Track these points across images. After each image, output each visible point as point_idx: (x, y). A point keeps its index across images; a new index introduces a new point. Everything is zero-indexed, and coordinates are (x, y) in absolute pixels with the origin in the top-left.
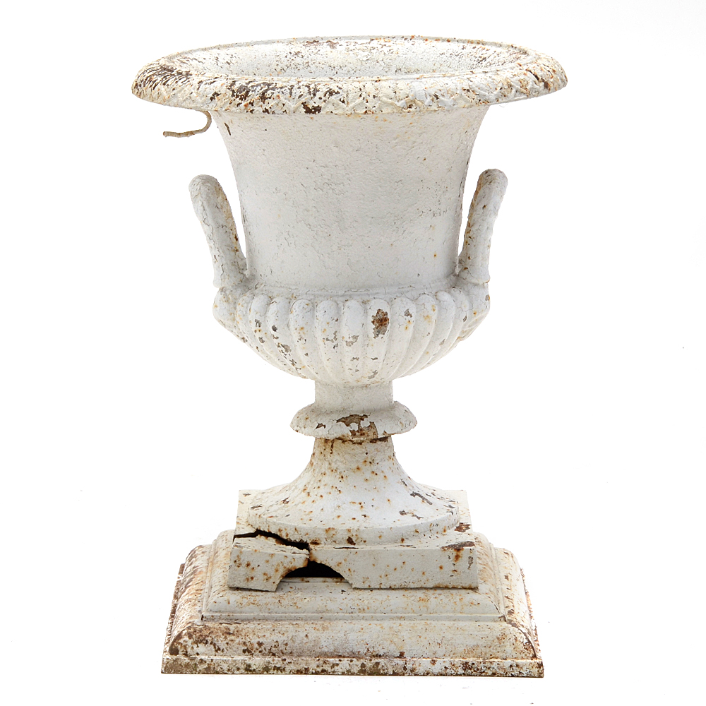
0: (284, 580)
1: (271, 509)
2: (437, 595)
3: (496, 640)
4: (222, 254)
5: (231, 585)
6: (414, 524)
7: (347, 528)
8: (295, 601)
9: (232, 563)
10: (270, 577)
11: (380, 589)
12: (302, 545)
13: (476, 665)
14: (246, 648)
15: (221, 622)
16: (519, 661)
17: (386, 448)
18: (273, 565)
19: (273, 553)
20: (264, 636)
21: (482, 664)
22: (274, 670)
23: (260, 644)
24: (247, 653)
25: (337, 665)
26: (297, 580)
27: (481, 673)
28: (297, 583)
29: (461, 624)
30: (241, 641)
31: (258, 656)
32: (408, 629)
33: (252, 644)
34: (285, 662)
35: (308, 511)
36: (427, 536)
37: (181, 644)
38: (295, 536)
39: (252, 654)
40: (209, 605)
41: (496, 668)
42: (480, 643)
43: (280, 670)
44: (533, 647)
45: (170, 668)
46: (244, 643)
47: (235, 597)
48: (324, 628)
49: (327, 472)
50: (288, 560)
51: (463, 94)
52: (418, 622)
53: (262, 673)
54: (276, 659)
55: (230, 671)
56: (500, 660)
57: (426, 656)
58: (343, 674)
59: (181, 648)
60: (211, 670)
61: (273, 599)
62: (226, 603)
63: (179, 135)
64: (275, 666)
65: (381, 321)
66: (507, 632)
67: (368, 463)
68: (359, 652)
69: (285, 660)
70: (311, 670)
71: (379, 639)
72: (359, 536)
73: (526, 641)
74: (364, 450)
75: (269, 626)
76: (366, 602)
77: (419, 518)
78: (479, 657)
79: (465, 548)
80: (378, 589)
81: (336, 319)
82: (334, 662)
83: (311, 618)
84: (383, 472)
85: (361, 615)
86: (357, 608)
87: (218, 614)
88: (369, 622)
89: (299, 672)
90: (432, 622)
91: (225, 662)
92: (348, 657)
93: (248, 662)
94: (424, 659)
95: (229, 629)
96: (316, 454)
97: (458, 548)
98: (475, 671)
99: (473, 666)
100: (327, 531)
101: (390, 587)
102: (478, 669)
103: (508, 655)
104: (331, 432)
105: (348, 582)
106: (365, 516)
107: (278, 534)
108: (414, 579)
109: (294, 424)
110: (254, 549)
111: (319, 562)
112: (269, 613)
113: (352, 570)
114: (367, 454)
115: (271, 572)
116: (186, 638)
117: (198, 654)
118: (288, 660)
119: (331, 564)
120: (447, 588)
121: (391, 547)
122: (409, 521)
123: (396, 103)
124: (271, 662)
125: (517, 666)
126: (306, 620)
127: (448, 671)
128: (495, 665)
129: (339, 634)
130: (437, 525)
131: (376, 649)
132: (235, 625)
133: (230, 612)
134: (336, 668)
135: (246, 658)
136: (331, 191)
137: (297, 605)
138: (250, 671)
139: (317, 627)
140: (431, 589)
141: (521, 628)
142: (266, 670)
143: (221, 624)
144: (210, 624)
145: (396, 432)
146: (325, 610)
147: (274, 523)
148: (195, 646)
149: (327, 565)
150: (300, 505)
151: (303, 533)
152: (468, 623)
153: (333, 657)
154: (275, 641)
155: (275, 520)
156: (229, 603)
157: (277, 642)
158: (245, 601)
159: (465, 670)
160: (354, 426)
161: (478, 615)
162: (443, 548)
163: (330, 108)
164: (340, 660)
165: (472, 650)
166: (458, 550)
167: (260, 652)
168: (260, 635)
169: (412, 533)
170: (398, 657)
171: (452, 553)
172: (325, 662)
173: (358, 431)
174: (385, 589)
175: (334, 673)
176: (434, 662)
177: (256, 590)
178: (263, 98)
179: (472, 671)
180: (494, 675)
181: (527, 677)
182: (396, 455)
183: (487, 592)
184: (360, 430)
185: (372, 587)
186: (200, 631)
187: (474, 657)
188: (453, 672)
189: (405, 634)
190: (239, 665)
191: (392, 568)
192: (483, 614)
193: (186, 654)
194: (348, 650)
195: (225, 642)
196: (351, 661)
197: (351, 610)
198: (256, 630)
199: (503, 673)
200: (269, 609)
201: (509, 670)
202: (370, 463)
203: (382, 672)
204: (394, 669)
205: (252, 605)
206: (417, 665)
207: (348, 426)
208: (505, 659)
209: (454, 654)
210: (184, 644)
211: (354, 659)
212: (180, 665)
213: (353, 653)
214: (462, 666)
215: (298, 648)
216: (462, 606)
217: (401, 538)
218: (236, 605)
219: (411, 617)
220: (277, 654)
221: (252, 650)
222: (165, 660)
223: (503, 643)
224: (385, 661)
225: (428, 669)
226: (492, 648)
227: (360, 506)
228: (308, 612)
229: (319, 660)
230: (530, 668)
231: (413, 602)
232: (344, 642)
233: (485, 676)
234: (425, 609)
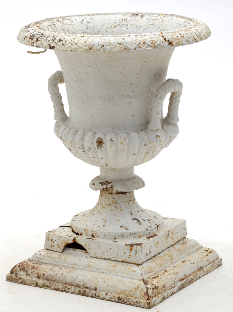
0: (65, 248)
2: (121, 265)
3: (134, 289)
4: (55, 106)
5: (46, 248)
7: (92, 230)
8: (65, 258)
9: (46, 239)
10: (60, 246)
11: (101, 258)
13: (123, 299)
14: (38, 275)
16: (141, 300)
17: (125, 197)
18: (61, 241)
19: (61, 236)
21: (125, 299)
22: (46, 287)
23: (44, 275)
24: (38, 278)
25: (70, 289)
26: (72, 249)
27: (125, 302)
28: (71, 251)
29: (124, 279)
30: (37, 272)
31: (42, 280)
32: (102, 278)
33: (41, 274)
34: (50, 284)
35: (86, 220)
39: (40, 279)
41: (131, 301)
42: (127, 289)
43: (48, 287)
44: (147, 295)
45: (9, 279)
47: (44, 253)
48: (70, 272)
49: (99, 204)
50: (67, 239)
54: (48, 282)
55: (30, 285)
56: (133, 298)
57: (105, 291)
58: (72, 293)
59: (14, 271)
60: (23, 283)
61: (58, 256)
62: (39, 255)
63: (33, 53)
64: (47, 285)
65: (100, 143)
66: (140, 286)
67: (114, 203)
68: (80, 285)
70: (60, 289)
71: (89, 280)
72: (97, 234)
73: (145, 291)
74: (113, 197)
75: (51, 268)
77: (127, 230)
78: (126, 295)
79: (134, 246)
81: (82, 139)
83: (69, 267)
84: (121, 207)
85: (88, 268)
86: (87, 265)
87: (35, 259)
88: (89, 272)
89: (55, 289)
90: (113, 276)
91: (29, 280)
92: (75, 286)
93: (37, 282)
95: (35, 266)
97: (132, 246)
98: (122, 301)
100: (85, 230)
101: (105, 258)
102: (124, 301)
103: (137, 296)
105: (88, 253)
106: (104, 226)
108: (114, 256)
110: (55, 233)
111: (78, 243)
112: (54, 262)
113: (90, 249)
114: (114, 199)
115: (60, 244)
116: (17, 267)
117: (20, 275)
118: (52, 284)
119: (83, 245)
120: (126, 262)
121: (108, 241)
122: (123, 230)
123: (85, 47)
124: (45, 283)
125: (139, 302)
126: (66, 267)
127: (112, 299)
128: (130, 300)
129: (74, 276)
130: (135, 234)
131: (86, 285)
132: (38, 265)
133: (40, 259)
134: (69, 290)
135: (36, 279)
136: (82, 83)
137: (66, 260)
138: (38, 286)
139: (68, 271)
140: (121, 262)
141: (147, 285)
142: (43, 286)
143: (34, 263)
146: (75, 264)
148: (20, 271)
149: (81, 245)
151: (78, 229)
152: (127, 279)
153: (70, 285)
154: (50, 274)
156: (40, 255)
158: (47, 255)
159: (118, 300)
161: (133, 276)
162: (126, 244)
163: (58, 47)
165: (123, 292)
167: (43, 278)
168: (45, 270)
169: (120, 236)
170: (94, 290)
171: (129, 247)
172: (65, 287)
173: (105, 189)
175: (68, 292)
176: (107, 294)
177: (54, 251)
178: (37, 40)
180: (130, 304)
181: (143, 308)
185: (98, 257)
186: (24, 265)
187: (124, 295)
188: (114, 300)
189: (100, 280)
190: (34, 282)
191: (106, 250)
192: (136, 276)
193: (16, 274)
194: (76, 283)
195: (31, 272)
196: (75, 288)
197: (85, 266)
198: (45, 268)
199: (133, 304)
200: (55, 260)
201: (136, 303)
202: (115, 203)
203: (86, 295)
204: (91, 295)
205: (48, 257)
206: (100, 295)
207: (102, 185)
208: (136, 298)
209: (116, 292)
210: (16, 270)
211: (77, 288)
212: (12, 278)
213: (78, 285)
214: (117, 298)
215: (57, 279)
216: (128, 271)
217: (114, 237)
218: (43, 256)
219: (106, 273)
220: (49, 280)
221: (40, 276)
222: (7, 276)
223: (137, 291)
224: (88, 291)
225: (104, 297)
226: (131, 292)
227: (105, 221)
228: (69, 264)
229: (63, 285)
230: (144, 304)
231: (110, 266)
232: (75, 279)
233: (126, 304)
234: (114, 270)
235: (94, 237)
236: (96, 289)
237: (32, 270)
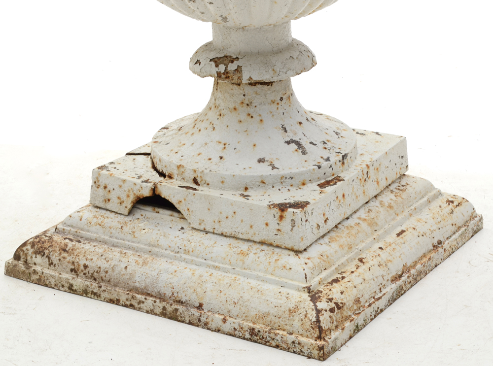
0: (136, 206)
2: (259, 251)
3: (287, 312)
5: (93, 203)
6: (261, 175)
8: (134, 230)
9: (93, 184)
10: (123, 202)
11: (214, 233)
13: (261, 334)
14: (73, 268)
15: (67, 236)
16: (303, 340)
17: (269, 92)
18: (125, 191)
19: (125, 179)
20: (92, 259)
22: (91, 294)
23: (86, 267)
24: (73, 273)
25: (143, 302)
26: (150, 209)
27: (266, 342)
28: (148, 212)
29: (265, 286)
30: (71, 260)
31: (82, 278)
32: (215, 281)
33: (79, 265)
34: (101, 289)
35: (183, 143)
36: (276, 188)
37: (24, 252)
38: (160, 166)
39: (78, 275)
41: (279, 340)
42: (272, 311)
43: (96, 295)
44: (318, 328)
45: (11, 272)
46: (73, 263)
47: (90, 214)
48: (145, 263)
49: (212, 107)
52: (228, 275)
53: (82, 295)
54: (95, 284)
56: (285, 333)
57: (222, 313)
58: (147, 312)
59: (23, 255)
60: (42, 282)
62: (78, 219)
64: (92, 291)
66: (302, 306)
67: (245, 105)
68: (165, 294)
70: (121, 302)
71: (185, 286)
72: (204, 178)
74: (241, 91)
75: (101, 251)
77: (274, 168)
78: (268, 326)
79: (289, 209)
80: (212, 233)
82: (141, 299)
83: (141, 250)
84: (260, 115)
85: (184, 256)
86: (183, 248)
87: (68, 228)
88: (186, 266)
89: (111, 301)
90: (242, 278)
91: (53, 277)
92: (155, 297)
93: (71, 282)
94: (218, 316)
95: (67, 246)
97: (282, 208)
98: (260, 339)
99: (259, 334)
100: (179, 167)
101: (222, 234)
102: (263, 338)
103: (294, 330)
104: (202, 70)
105: (186, 220)
106: (221, 158)
108: (242, 230)
110: (111, 173)
111: (163, 197)
112: (111, 237)
113: (190, 211)
114: (244, 95)
115: (124, 197)
116: (29, 247)
117: (35, 264)
118: (103, 288)
119: (174, 201)
120: (271, 245)
121: (229, 195)
122: (264, 170)
124: (90, 286)
125: (299, 344)
126: (136, 250)
127: (237, 332)
128: (278, 337)
129: (153, 273)
130: (291, 178)
131: (180, 295)
132: (75, 243)
133: (79, 228)
134: (142, 305)
135: (70, 277)
137: (135, 234)
139: (140, 260)
140: (258, 243)
142: (85, 293)
143: (65, 239)
144: (57, 237)
146: (156, 244)
148: (34, 256)
149: (170, 201)
150: (184, 135)
151: (164, 164)
152: (271, 287)
153: (142, 294)
154: (99, 266)
156: (81, 220)
157: (100, 267)
158: (95, 220)
159: (251, 335)
160: (222, 68)
161: (285, 281)
162: (271, 205)
165: (262, 317)
166: (282, 210)
167: (84, 274)
168: (89, 257)
169: (258, 183)
170: (196, 308)
171: (276, 211)
172: (133, 297)
173: (224, 74)
174: (216, 234)
175: (140, 309)
176: (225, 321)
177: (112, 212)
179: (258, 338)
180: (277, 347)
181: (307, 357)
184: (226, 72)
185: (207, 230)
186: (43, 243)
187: (263, 324)
188: (241, 335)
189: (209, 286)
190: (63, 283)
191: (224, 215)
192: (292, 280)
193: (26, 262)
194: (156, 290)
195: (58, 258)
197: (178, 250)
198: (88, 252)
199: (285, 347)
200: (111, 233)
201: (291, 346)
202: (248, 105)
203: (179, 318)
204: (191, 318)
205: (98, 226)
206: (209, 320)
207: (217, 66)
208: (291, 334)
209: (246, 317)
210: (26, 252)
211: (158, 301)
212: (18, 271)
213: (160, 294)
214: (249, 331)
215: (116, 278)
216: (275, 267)
217: (244, 186)
218: (86, 223)
219: (225, 269)
220: (97, 280)
221: (78, 270)
222: (7, 264)
223: (293, 316)
224: (183, 309)
225: (219, 327)
226: (281, 319)
227: (223, 146)
228: (142, 244)
229: (128, 294)
230: (311, 349)
231: (233, 253)
232: (154, 281)
233: (269, 346)
234: (241, 263)
235: (199, 185)
236: (200, 307)
237: (60, 254)
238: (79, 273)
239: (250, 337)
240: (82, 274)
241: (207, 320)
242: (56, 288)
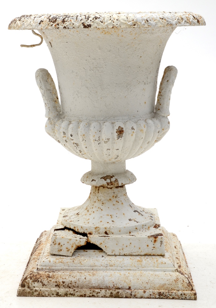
0: (76, 251)
1: (72, 218)
2: (146, 259)
3: (174, 281)
5: (51, 253)
6: (135, 225)
7: (105, 227)
8: (80, 261)
9: (52, 243)
10: (69, 250)
11: (120, 255)
12: (84, 235)
13: (165, 294)
14: (57, 284)
15: (46, 271)
16: (185, 292)
17: (123, 190)
18: (70, 244)
19: (70, 238)
20: (66, 278)
21: (167, 293)
22: (70, 295)
23: (63, 282)
24: (57, 287)
25: (99, 293)
26: (82, 251)
27: (167, 297)
28: (82, 252)
29: (157, 273)
30: (55, 281)
31: (62, 288)
32: (133, 276)
33: (59, 282)
34: (75, 291)
35: (87, 219)
36: (141, 230)
37: (27, 282)
38: (81, 230)
39: (60, 287)
40: (41, 263)
41: (174, 295)
42: (166, 283)
43: (72, 295)
44: (191, 285)
46: (56, 282)
47: (53, 259)
48: (94, 275)
49: (96, 201)
50: (78, 241)
51: (160, 20)
52: (137, 272)
53: (64, 296)
54: (71, 289)
56: (176, 291)
57: (141, 289)
58: (102, 297)
59: (26, 284)
60: (40, 295)
61: (70, 260)
62: (48, 262)
64: (70, 293)
65: (120, 132)
66: (179, 277)
67: (114, 197)
68: (110, 286)
69: (75, 290)
70: (87, 295)
71: (119, 280)
72: (110, 231)
73: (188, 282)
74: (113, 191)
75: (68, 273)
76: (113, 262)
77: (137, 222)
78: (166, 290)
79: (159, 237)
80: (119, 255)
81: (99, 130)
82: (98, 291)
83: (88, 269)
84: (121, 201)
85: (111, 268)
86: (109, 264)
87: (45, 267)
88: (114, 272)
89: (81, 296)
90: (144, 272)
91: (47, 291)
92: (105, 289)
93: (58, 291)
94: (140, 290)
95: (49, 275)
96: (92, 193)
97: (155, 237)
98: (164, 296)
99: (163, 294)
100: (96, 228)
101: (124, 255)
102: (166, 296)
103: (180, 289)
104: (98, 183)
105: (105, 252)
106: (113, 221)
107: (74, 229)
108: (135, 251)
109: (82, 180)
110: (62, 236)
111: (92, 243)
112: (69, 267)
113: (107, 247)
114: (114, 193)
115: (70, 247)
116: (29, 279)
117: (34, 287)
118: (76, 290)
119: (97, 244)
120: (150, 255)
121: (125, 236)
122: (133, 224)
123: (128, 23)
124: (68, 291)
125: (184, 294)
126: (85, 270)
127: (152, 296)
128: (173, 294)
129: (100, 278)
130: (146, 225)
131: (118, 285)
132: (52, 273)
133: (50, 266)
134: (99, 294)
135: (56, 289)
136: (97, 71)
137: (82, 263)
138: (59, 295)
139: (91, 274)
140: (143, 255)
141: (185, 275)
142: (66, 295)
143: (46, 272)
144: (41, 272)
145: (127, 183)
146: (94, 265)
147: (72, 224)
148: (33, 283)
150: (84, 216)
151: (85, 229)
152: (160, 273)
153: (97, 289)
154: (70, 281)
155: (72, 223)
156: (50, 262)
157: (71, 281)
158: (57, 261)
159: (159, 296)
160: (108, 181)
161: (165, 269)
162: (148, 236)
163: (96, 25)
164: (101, 291)
165: (163, 286)
166: (156, 238)
167: (63, 286)
168: (64, 278)
169: (134, 229)
170: (128, 289)
171: (152, 239)
172: (93, 291)
173: (110, 183)
174: (122, 255)
175: (98, 297)
176: (145, 292)
177: (63, 256)
179: (163, 296)
180: (173, 298)
181: (189, 300)
182: (127, 193)
183: (169, 257)
184: (111, 182)
185: (116, 254)
186: (36, 276)
187: (164, 289)
188: (154, 297)
189: (131, 278)
190: (53, 293)
191: (125, 246)
192: (167, 268)
193: (29, 287)
194: (104, 286)
195: (47, 281)
196: (106, 291)
197: (106, 266)
198: (62, 275)
199: (177, 297)
200: (68, 265)
201: (180, 296)
202: (116, 197)
203: (120, 296)
204: (126, 295)
205: (60, 263)
206: (137, 293)
207: (105, 180)
208: (179, 291)
209: (154, 288)
210: (28, 282)
211: (107, 290)
212: (26, 292)
213: (107, 287)
214: (158, 294)
215: (81, 284)
216: (158, 264)
217: (129, 232)
218: (53, 263)
219: (134, 269)
220: (71, 287)
221: (60, 285)
222: (19, 290)
223: (177, 283)
224: (122, 291)
225: (142, 295)
226: (172, 285)
227: (111, 216)
228: (86, 267)
229: (91, 290)
230: (191, 295)
231: (135, 262)
232: (102, 281)
233: (169, 299)
234: (141, 265)
235: (108, 234)
236: (129, 288)
237: (47, 279)
238: (60, 286)
239: (159, 297)
240: (62, 286)
241: (136, 294)
242: (49, 296)
